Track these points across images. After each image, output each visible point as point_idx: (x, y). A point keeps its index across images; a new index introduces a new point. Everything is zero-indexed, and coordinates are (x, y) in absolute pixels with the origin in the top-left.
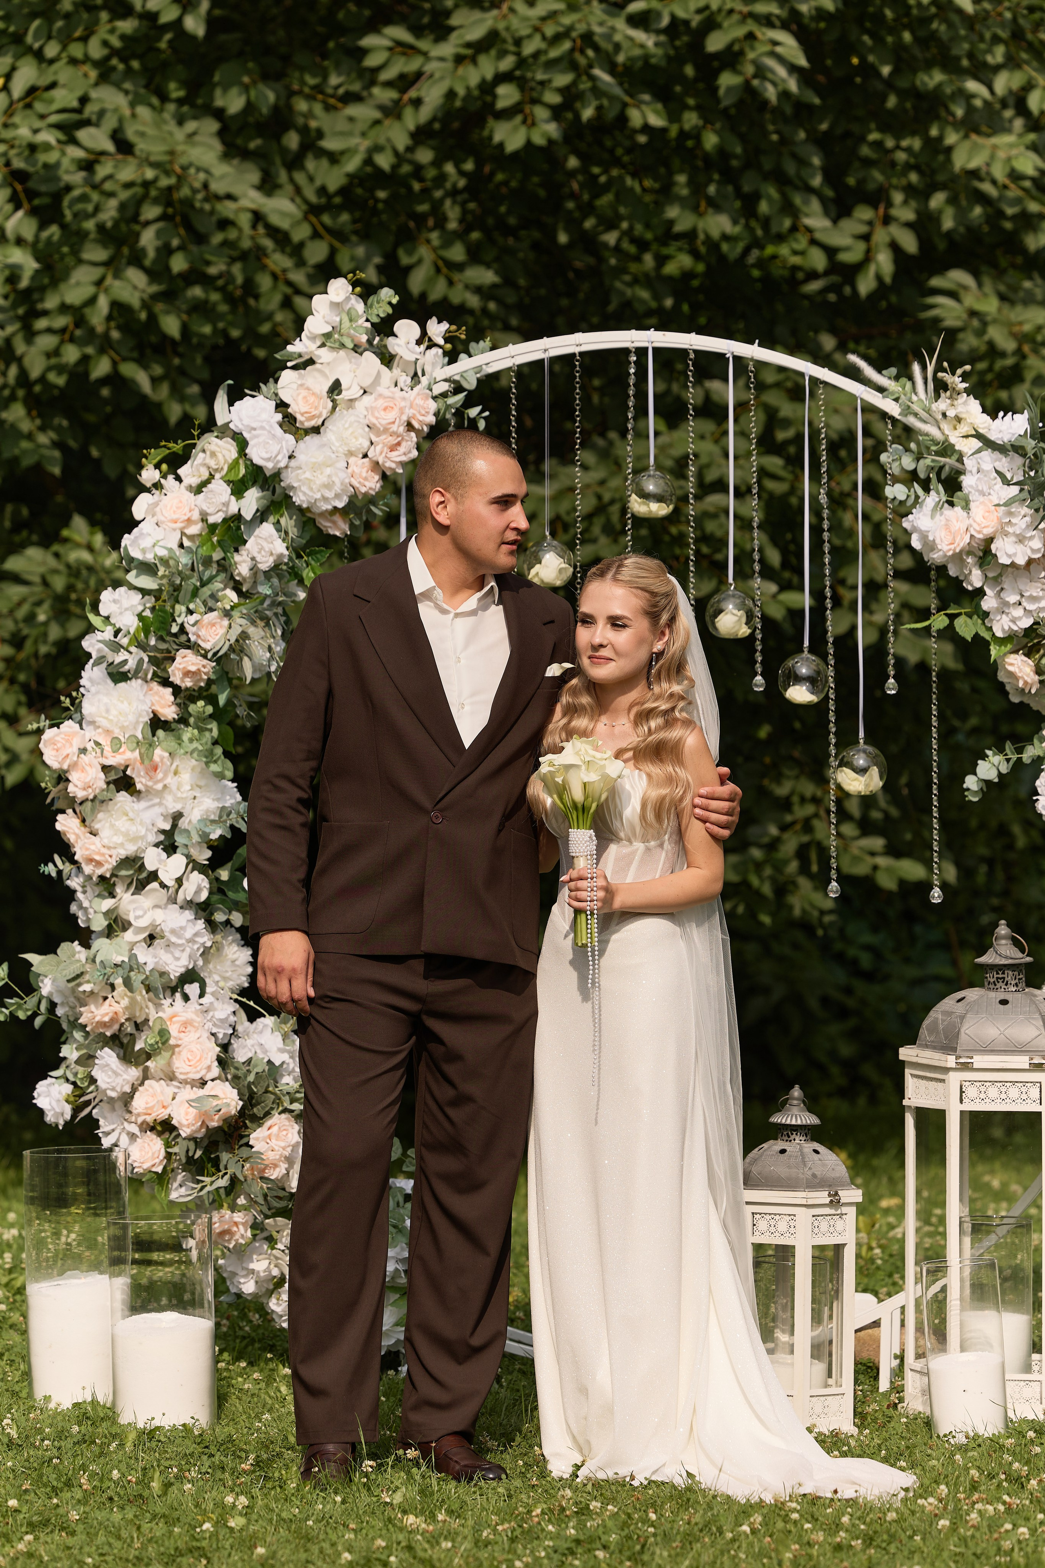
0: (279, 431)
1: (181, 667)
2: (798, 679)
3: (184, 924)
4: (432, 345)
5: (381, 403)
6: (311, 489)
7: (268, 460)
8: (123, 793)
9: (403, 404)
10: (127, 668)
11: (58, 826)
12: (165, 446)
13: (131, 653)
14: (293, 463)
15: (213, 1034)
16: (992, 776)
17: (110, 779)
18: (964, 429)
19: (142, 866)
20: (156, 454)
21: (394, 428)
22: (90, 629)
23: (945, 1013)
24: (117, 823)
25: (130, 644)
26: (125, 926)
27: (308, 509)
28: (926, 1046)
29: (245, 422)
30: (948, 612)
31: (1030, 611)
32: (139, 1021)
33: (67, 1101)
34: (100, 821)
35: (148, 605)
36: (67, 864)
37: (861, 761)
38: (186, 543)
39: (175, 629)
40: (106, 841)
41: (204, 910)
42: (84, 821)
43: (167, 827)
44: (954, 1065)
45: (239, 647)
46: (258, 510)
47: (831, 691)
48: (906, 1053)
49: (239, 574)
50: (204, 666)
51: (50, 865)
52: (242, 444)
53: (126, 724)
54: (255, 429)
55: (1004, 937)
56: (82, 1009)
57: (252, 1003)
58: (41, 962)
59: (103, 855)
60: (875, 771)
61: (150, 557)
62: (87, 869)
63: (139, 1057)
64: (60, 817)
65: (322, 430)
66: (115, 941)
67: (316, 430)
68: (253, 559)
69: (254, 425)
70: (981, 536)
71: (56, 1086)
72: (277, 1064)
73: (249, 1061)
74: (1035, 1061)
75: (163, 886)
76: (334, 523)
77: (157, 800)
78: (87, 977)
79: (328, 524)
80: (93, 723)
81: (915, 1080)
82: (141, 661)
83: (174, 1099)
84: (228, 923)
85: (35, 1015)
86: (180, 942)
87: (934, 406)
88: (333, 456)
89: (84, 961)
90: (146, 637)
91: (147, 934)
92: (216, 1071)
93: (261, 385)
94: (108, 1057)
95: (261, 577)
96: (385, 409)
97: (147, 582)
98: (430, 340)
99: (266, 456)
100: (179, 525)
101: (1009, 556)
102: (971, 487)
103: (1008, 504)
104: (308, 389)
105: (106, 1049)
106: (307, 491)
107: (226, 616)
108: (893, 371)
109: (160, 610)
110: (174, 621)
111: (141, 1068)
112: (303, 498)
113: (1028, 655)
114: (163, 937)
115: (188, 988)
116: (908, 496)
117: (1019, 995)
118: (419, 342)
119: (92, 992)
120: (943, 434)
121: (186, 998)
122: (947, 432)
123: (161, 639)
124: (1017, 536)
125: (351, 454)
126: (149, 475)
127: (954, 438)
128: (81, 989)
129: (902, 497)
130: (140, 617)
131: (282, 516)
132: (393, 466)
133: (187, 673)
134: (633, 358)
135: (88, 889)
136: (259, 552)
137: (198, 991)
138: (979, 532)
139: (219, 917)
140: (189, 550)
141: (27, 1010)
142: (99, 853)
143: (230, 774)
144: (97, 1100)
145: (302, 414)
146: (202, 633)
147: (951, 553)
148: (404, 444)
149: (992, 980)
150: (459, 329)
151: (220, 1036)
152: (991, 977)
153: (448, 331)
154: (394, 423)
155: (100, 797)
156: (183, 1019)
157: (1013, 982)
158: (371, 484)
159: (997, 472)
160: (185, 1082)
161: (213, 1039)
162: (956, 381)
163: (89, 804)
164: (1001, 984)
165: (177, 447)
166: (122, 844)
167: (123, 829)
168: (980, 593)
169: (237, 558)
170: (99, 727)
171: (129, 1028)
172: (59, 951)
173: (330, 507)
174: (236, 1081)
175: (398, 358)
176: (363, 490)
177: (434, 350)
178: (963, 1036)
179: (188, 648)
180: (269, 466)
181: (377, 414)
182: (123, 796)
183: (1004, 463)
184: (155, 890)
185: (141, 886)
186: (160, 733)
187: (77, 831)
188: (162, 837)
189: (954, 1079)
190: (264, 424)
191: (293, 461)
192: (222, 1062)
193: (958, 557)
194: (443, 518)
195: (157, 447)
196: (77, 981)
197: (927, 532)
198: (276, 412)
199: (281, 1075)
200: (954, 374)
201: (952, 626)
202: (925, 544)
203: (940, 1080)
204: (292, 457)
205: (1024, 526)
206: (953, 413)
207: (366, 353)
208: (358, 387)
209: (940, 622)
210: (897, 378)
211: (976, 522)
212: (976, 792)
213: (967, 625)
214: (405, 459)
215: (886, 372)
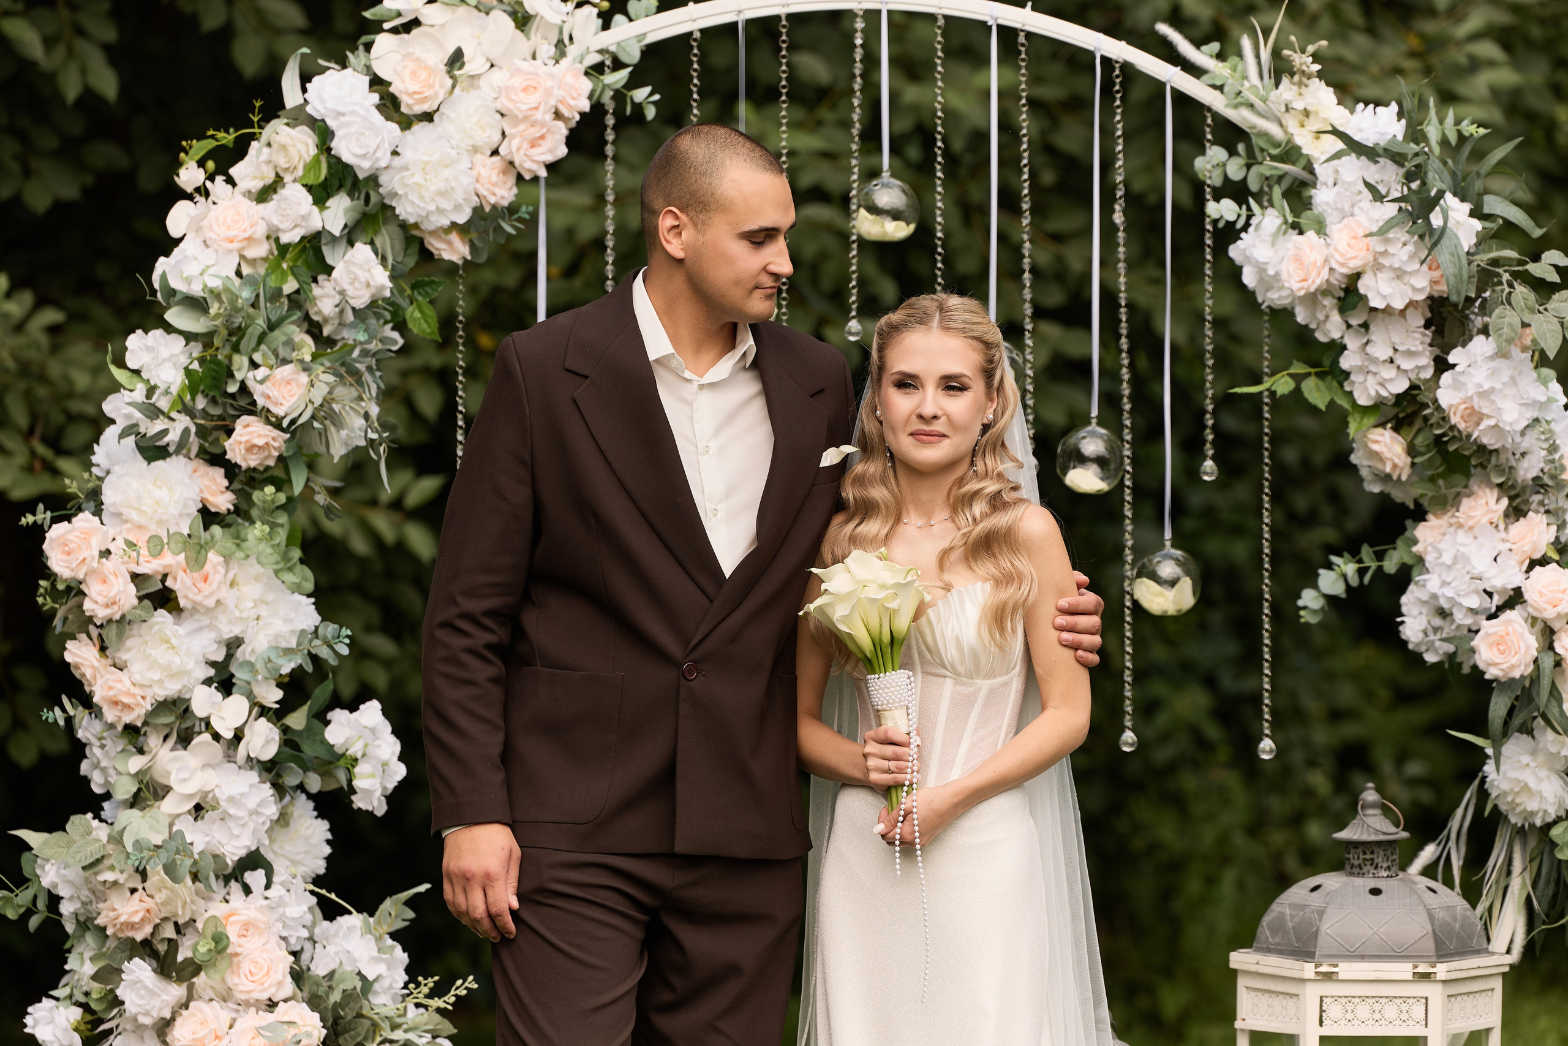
0: (378, 118)
1: (244, 439)
2: (1081, 459)
3: (246, 790)
5: (518, 82)
6: (422, 198)
7: (364, 156)
8: (162, 612)
9: (549, 83)
10: (166, 440)
11: (68, 657)
12: (212, 137)
13: (173, 420)
14: (397, 161)
15: (284, 939)
16: (1339, 589)
17: (144, 592)
18: (1314, 125)
19: (187, 710)
20: (200, 148)
21: (539, 115)
22: (116, 387)
23: (1293, 906)
24: (153, 653)
25: (171, 408)
26: (160, 791)
27: (416, 226)
28: (1268, 950)
29: (330, 105)
30: (1292, 371)
31: (1405, 371)
32: (181, 921)
33: (76, 1030)
34: (130, 649)
35: (196, 355)
36: (81, 708)
37: (1167, 569)
38: (246, 270)
39: (232, 388)
40: (137, 678)
41: (271, 770)
42: (103, 649)
43: (220, 657)
44: (1312, 976)
45: (326, 413)
46: (346, 226)
47: (1128, 476)
48: (1238, 959)
49: (319, 312)
50: (274, 439)
51: (57, 710)
52: (324, 134)
53: (165, 517)
54: (343, 114)
55: (1373, 806)
56: (101, 905)
57: (333, 896)
58: (45, 843)
59: (134, 696)
60: (1186, 584)
61: (196, 290)
62: (110, 715)
63: (183, 970)
64: (70, 644)
65: (436, 117)
66: (148, 813)
67: (428, 117)
68: (342, 293)
69: (341, 109)
70: (1345, 271)
71: (61, 1009)
72: (371, 978)
73: (331, 975)
74: (1418, 970)
75: (216, 737)
76: (450, 243)
77: (206, 621)
78: (107, 862)
79: (441, 245)
80: (118, 515)
81: (1253, 994)
82: (186, 431)
83: (231, 1027)
84: (301, 787)
85: (29, 912)
86: (240, 814)
87: (1274, 94)
88: (453, 153)
89: (105, 839)
90: (193, 399)
91: (194, 804)
92: (289, 987)
93: (349, 54)
94: (139, 971)
95: (350, 317)
96: (525, 90)
97: (195, 324)
99: (361, 152)
100: (236, 245)
101: (1384, 297)
102: (1327, 204)
103: (1382, 232)
104: (418, 60)
105: (137, 960)
106: (417, 201)
107: (305, 370)
108: (1215, 47)
109: (211, 362)
110: (231, 375)
111: (185, 985)
112: (409, 208)
113: (1396, 429)
114: (214, 808)
115: (250, 877)
116: (1239, 216)
117: (1391, 882)
119: (115, 883)
120: (1286, 132)
121: (247, 890)
122: (1291, 130)
123: (214, 401)
124: (1395, 270)
125: (475, 150)
126: (189, 176)
127: (1304, 140)
128: (101, 878)
129: (1232, 218)
130: (188, 372)
131: (376, 233)
132: (533, 166)
133: (251, 448)
134: (860, 25)
135: (108, 742)
136: (352, 284)
137: (264, 881)
138: (1342, 265)
139: (291, 780)
140: (251, 281)
141: (19, 906)
142: (128, 694)
143: (310, 586)
144: (120, 1029)
145: (410, 95)
146: (273, 392)
147: (1302, 293)
148: (549, 137)
149: (1356, 863)
151: (293, 941)
152: (1354, 858)
154: (536, 108)
155: (128, 617)
156: (244, 918)
157: (1385, 865)
158: (504, 193)
159: (1367, 185)
160: (247, 1004)
161: (283, 944)
162: (1302, 61)
163: (114, 627)
164: (1368, 867)
165: (227, 138)
166: (161, 681)
167: (161, 661)
168: (1340, 348)
169: (316, 291)
170: (126, 521)
171: (169, 932)
172: (68, 827)
173: (446, 223)
174: (314, 1002)
175: (538, 18)
176: (493, 200)
177: (588, 9)
178: (1322, 939)
179: (251, 413)
180: (363, 167)
181: (513, 97)
182: (162, 616)
183: (1373, 172)
184: (206, 743)
185: (185, 740)
186: (216, 530)
187: (96, 663)
188: (211, 672)
189: (1312, 993)
190: (357, 108)
191: (396, 158)
192: (298, 976)
193: (1312, 299)
194: (675, 247)
195: (202, 137)
196: (96, 869)
197: (1267, 263)
198: (370, 91)
199: (377, 993)
200: (1303, 51)
201: (1297, 391)
202: (1261, 280)
203: (1292, 995)
204: (395, 153)
205: (1405, 257)
206: (1299, 105)
207: (493, 13)
208: (484, 60)
209: (1283, 385)
210: (1221, 56)
211: (1337, 250)
212: (1315, 612)
213: (1318, 389)
214: (550, 158)
215: (1204, 48)
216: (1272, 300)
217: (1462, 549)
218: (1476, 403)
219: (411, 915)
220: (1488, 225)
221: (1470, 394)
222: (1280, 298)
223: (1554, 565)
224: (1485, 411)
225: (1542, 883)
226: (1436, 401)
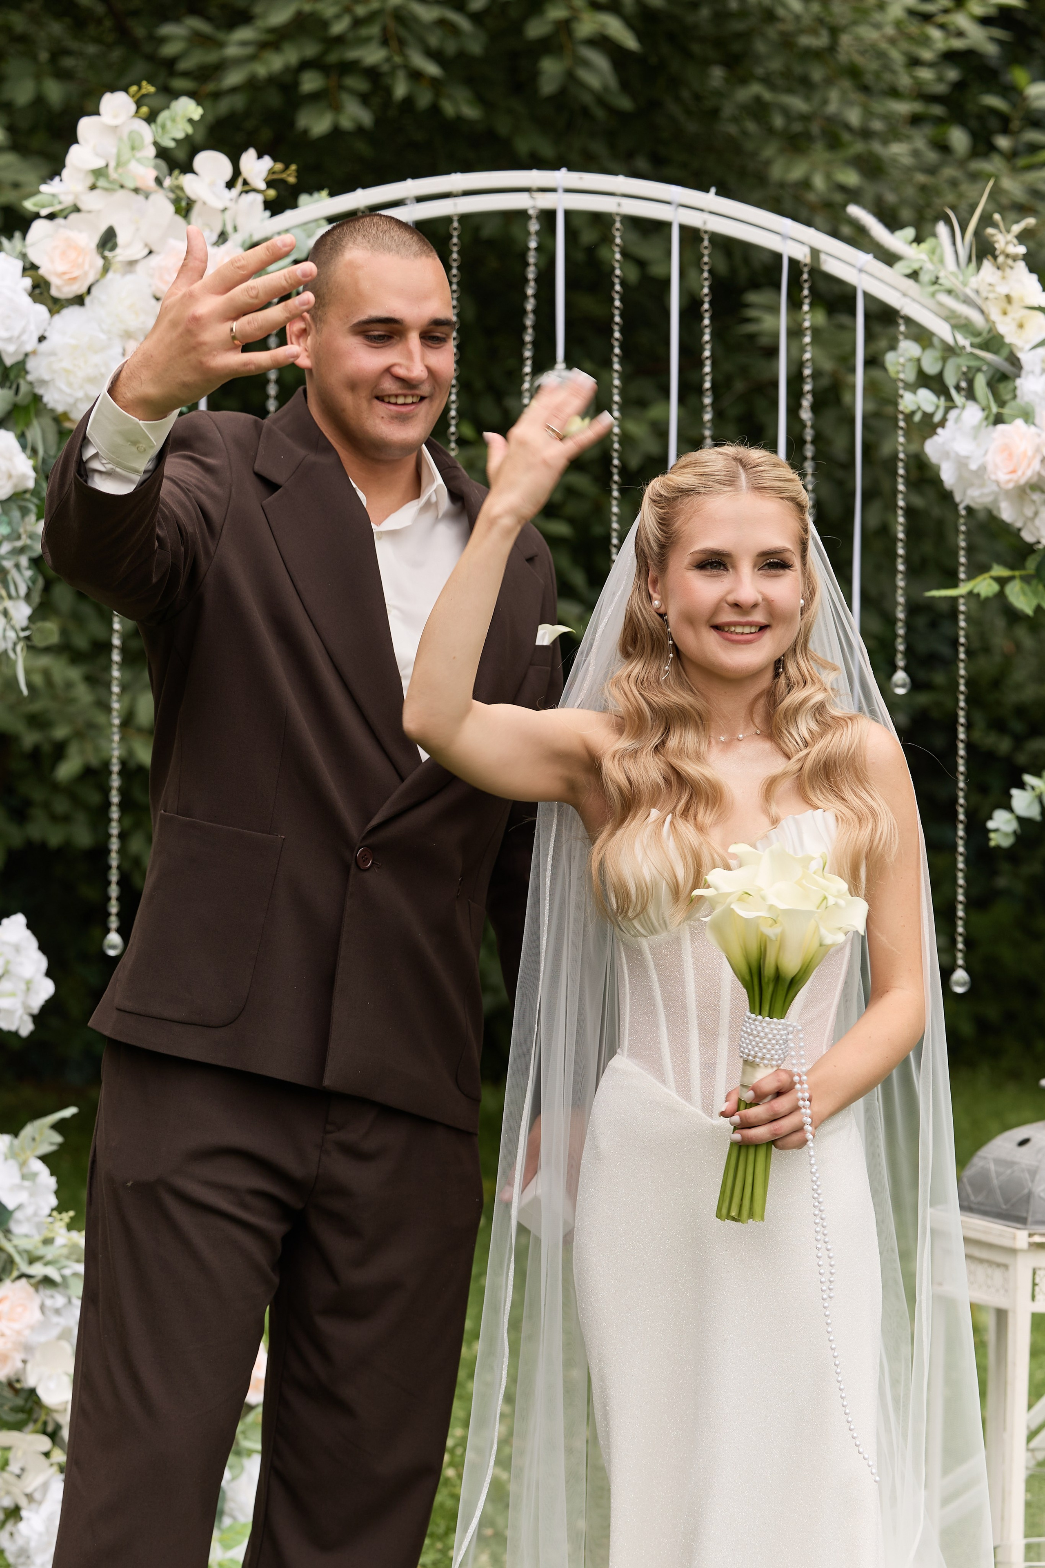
0: (26, 301)
4: (248, 188)
6: (70, 385)
7: (9, 340)
14: (44, 348)
16: (1034, 811)
18: (1018, 312)
23: (1001, 1162)
27: (64, 414)
30: (995, 573)
44: (1026, 1245)
65: (88, 300)
67: (79, 300)
72: (11, 1208)
87: (975, 278)
88: (103, 337)
93: (4, 240)
98: (245, 183)
102: (1036, 393)
104: (69, 241)
106: (63, 387)
108: (911, 230)
112: (56, 396)
116: (937, 407)
118: (230, 185)
120: (988, 319)
122: (993, 317)
125: (128, 333)
127: (1006, 328)
129: (929, 409)
131: (28, 424)
134: (534, 221)
145: (60, 277)
147: (1011, 486)
150: (287, 167)
153: (271, 172)
162: (1007, 241)
175: (199, 204)
177: (252, 196)
178: (1036, 1202)
180: (10, 353)
189: (1024, 1265)
190: (9, 290)
191: (45, 344)
193: (1021, 493)
197: (968, 458)
198: (23, 275)
199: (19, 1222)
200: (1008, 231)
201: (1001, 595)
202: (960, 478)
203: (999, 1265)
204: (42, 339)
206: (1003, 290)
207: (152, 198)
208: (141, 245)
209: (985, 586)
210: (917, 241)
212: (1006, 835)
213: (1024, 593)
215: (899, 234)
216: (973, 498)
219: (58, 1139)
222: (982, 495)
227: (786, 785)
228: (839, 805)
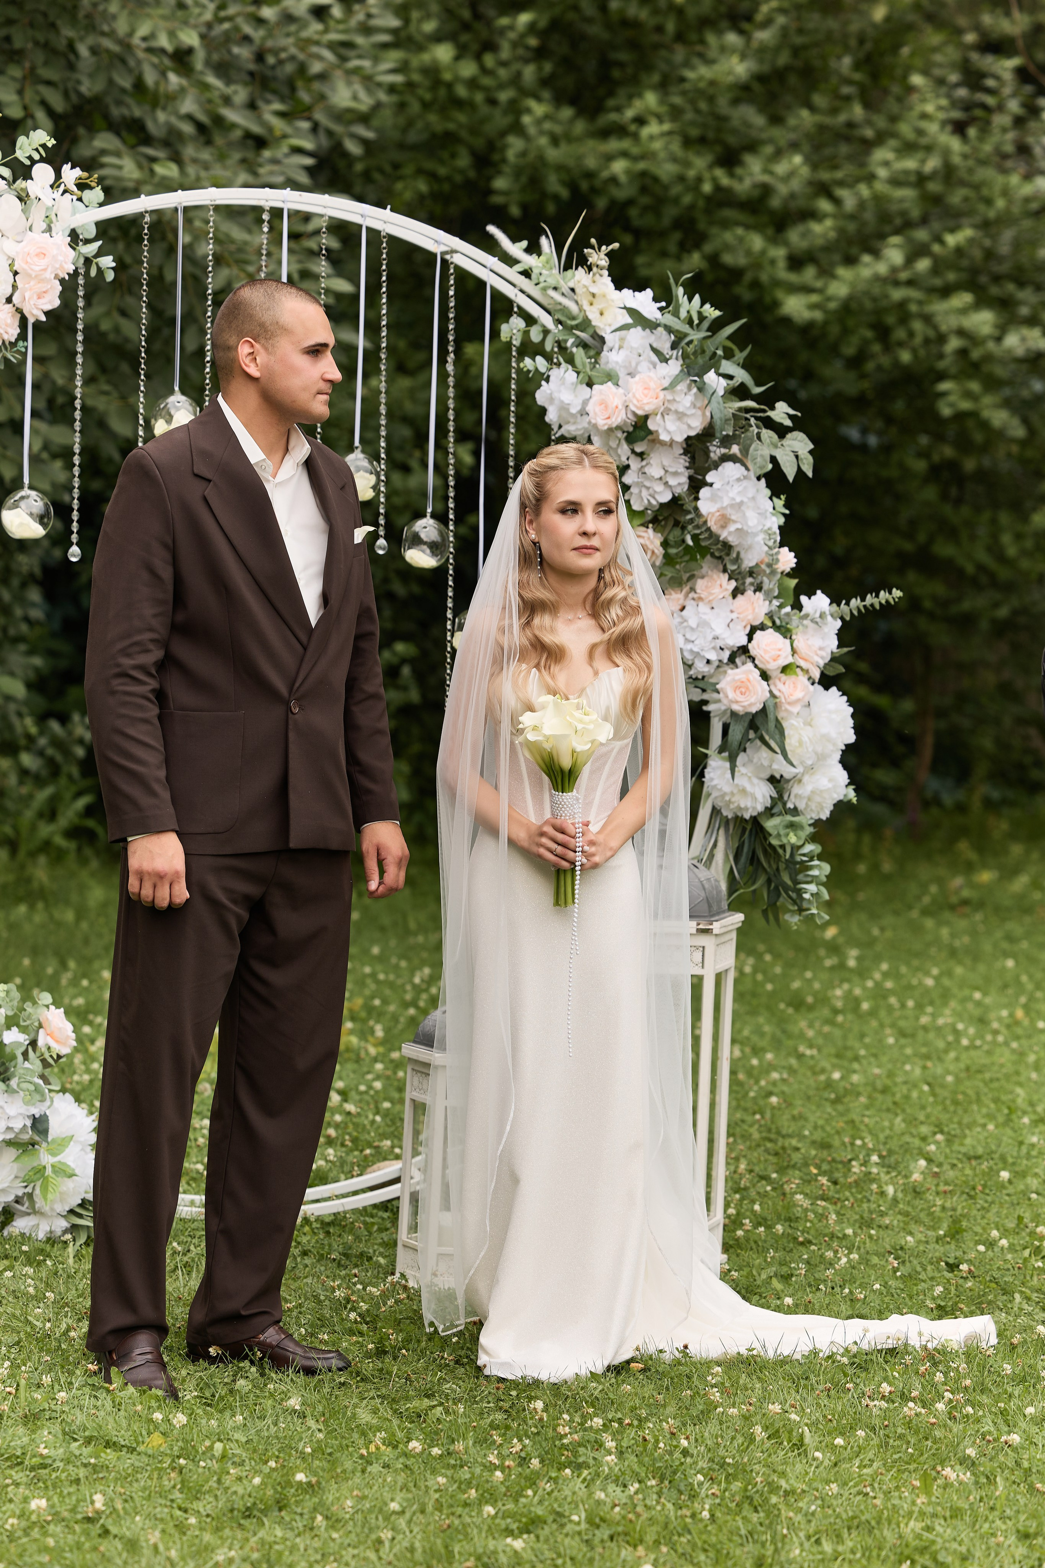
2: (416, 541)
4: (66, 190)
5: (33, 249)
9: (52, 251)
18: (602, 305)
21: (43, 276)
31: (670, 487)
47: (451, 557)
70: (639, 413)
74: (701, 927)
96: (37, 255)
98: (65, 185)
101: (669, 433)
102: (617, 363)
103: (671, 387)
108: (524, 244)
113: (657, 529)
118: (53, 187)
120: (579, 309)
122: (583, 307)
124: (679, 413)
127: (595, 315)
132: (36, 313)
134: (267, 217)
138: (638, 408)
147: (606, 428)
148: (48, 292)
150: (90, 176)
153: (79, 178)
154: (43, 270)
158: (10, 332)
159: (653, 349)
162: (597, 257)
168: (625, 467)
175: (36, 200)
181: (30, 260)
193: (608, 431)
194: (251, 368)
197: (568, 404)
200: (599, 251)
205: (688, 405)
206: (590, 288)
210: (528, 250)
211: (634, 396)
214: (48, 307)
215: (518, 244)
217: (704, 617)
218: (729, 511)
220: (730, 382)
221: (725, 504)
222: (577, 430)
223: (771, 631)
224: (733, 517)
225: (743, 859)
226: (696, 509)
227: (600, 651)
228: (628, 662)
